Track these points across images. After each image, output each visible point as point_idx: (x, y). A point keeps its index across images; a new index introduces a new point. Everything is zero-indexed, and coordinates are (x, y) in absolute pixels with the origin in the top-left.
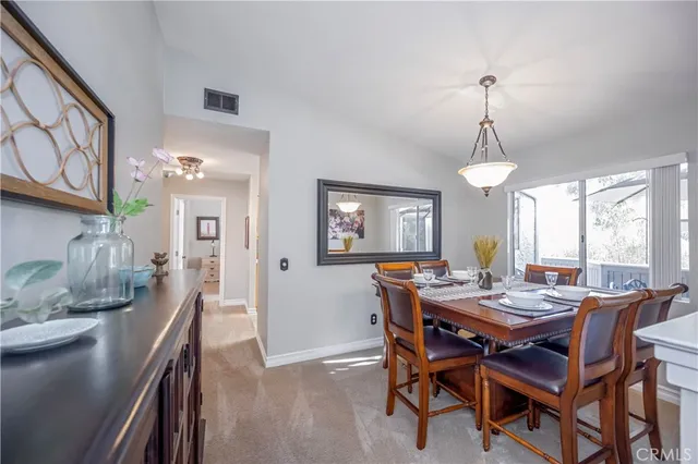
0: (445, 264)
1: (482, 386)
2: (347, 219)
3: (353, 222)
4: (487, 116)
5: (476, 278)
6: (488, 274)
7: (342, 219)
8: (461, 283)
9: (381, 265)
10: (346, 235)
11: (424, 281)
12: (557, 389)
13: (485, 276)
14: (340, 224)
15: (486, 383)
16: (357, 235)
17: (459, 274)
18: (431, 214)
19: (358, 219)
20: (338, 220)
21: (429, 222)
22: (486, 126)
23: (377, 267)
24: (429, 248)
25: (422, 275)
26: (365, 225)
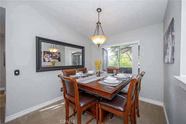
0: (86, 69)
1: (99, 111)
2: (54, 55)
3: (56, 56)
4: (99, 21)
5: (96, 73)
6: (99, 72)
7: (52, 55)
8: (91, 75)
9: (64, 70)
10: (53, 60)
11: (79, 75)
12: (122, 110)
13: (98, 72)
14: (51, 57)
15: (100, 110)
16: (58, 61)
17: (90, 72)
18: (81, 55)
19: (58, 55)
20: (50, 55)
21: (81, 57)
22: (99, 24)
23: (62, 71)
24: (81, 64)
25: (79, 73)
26: (61, 57)
